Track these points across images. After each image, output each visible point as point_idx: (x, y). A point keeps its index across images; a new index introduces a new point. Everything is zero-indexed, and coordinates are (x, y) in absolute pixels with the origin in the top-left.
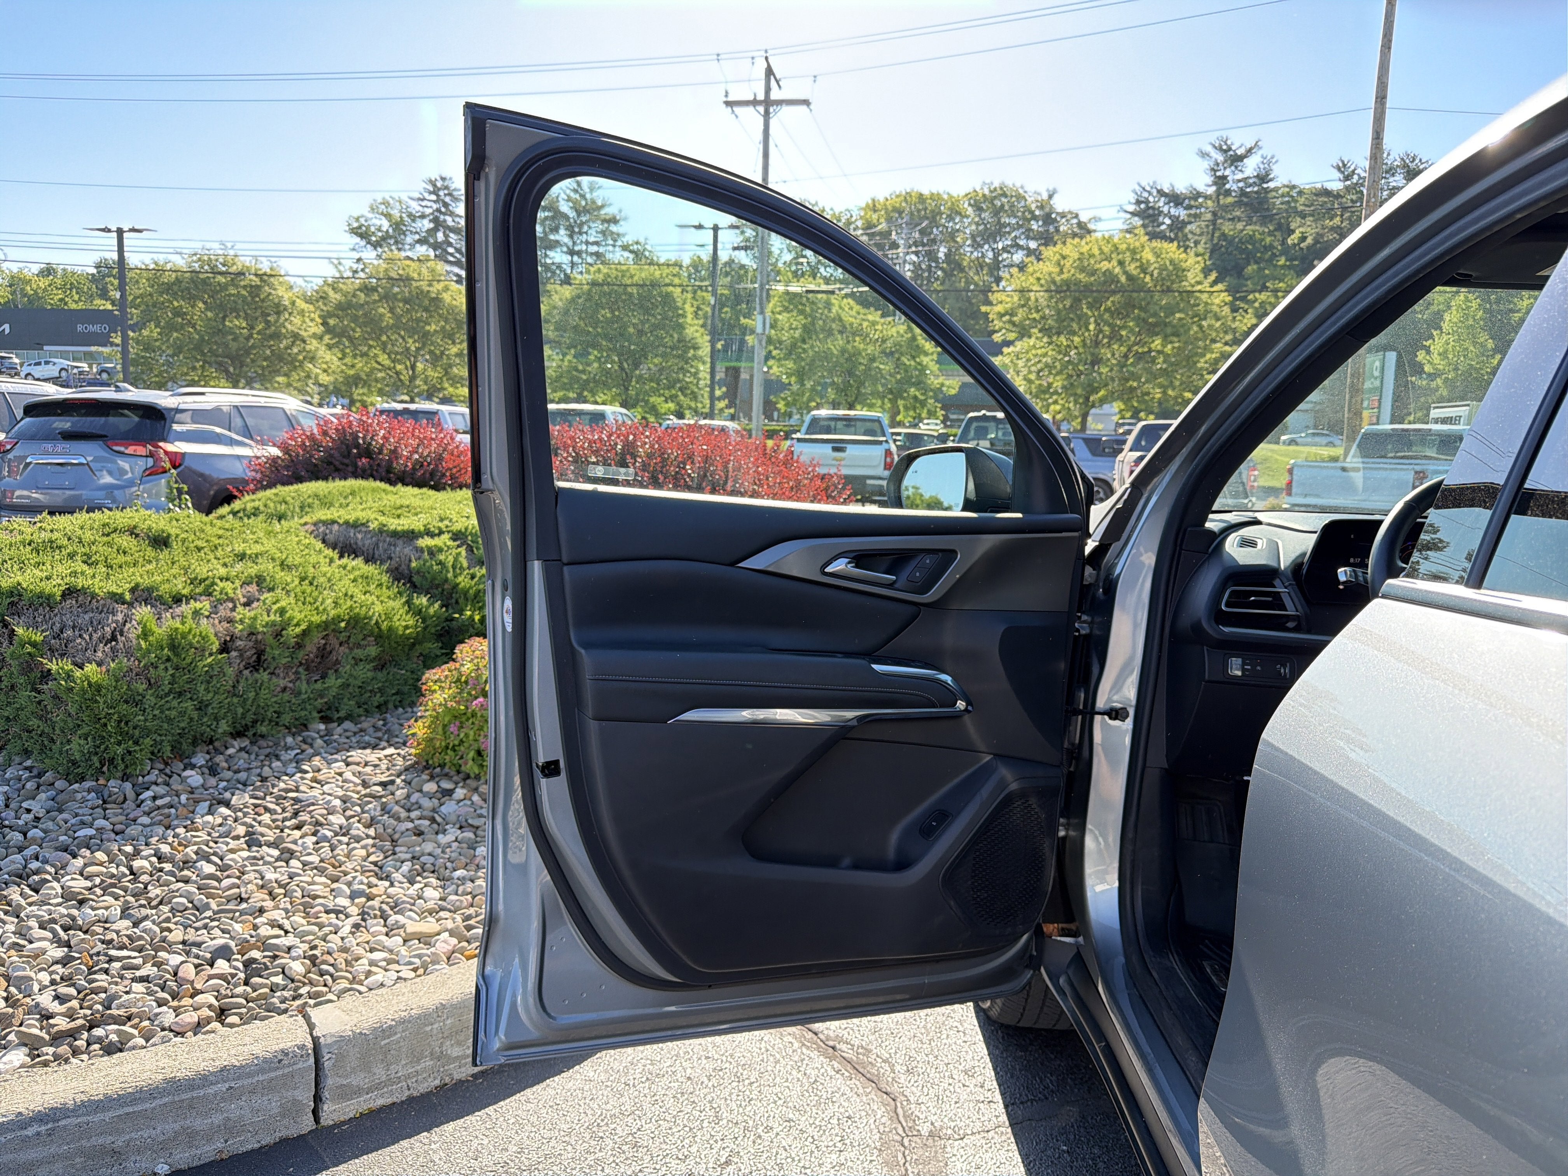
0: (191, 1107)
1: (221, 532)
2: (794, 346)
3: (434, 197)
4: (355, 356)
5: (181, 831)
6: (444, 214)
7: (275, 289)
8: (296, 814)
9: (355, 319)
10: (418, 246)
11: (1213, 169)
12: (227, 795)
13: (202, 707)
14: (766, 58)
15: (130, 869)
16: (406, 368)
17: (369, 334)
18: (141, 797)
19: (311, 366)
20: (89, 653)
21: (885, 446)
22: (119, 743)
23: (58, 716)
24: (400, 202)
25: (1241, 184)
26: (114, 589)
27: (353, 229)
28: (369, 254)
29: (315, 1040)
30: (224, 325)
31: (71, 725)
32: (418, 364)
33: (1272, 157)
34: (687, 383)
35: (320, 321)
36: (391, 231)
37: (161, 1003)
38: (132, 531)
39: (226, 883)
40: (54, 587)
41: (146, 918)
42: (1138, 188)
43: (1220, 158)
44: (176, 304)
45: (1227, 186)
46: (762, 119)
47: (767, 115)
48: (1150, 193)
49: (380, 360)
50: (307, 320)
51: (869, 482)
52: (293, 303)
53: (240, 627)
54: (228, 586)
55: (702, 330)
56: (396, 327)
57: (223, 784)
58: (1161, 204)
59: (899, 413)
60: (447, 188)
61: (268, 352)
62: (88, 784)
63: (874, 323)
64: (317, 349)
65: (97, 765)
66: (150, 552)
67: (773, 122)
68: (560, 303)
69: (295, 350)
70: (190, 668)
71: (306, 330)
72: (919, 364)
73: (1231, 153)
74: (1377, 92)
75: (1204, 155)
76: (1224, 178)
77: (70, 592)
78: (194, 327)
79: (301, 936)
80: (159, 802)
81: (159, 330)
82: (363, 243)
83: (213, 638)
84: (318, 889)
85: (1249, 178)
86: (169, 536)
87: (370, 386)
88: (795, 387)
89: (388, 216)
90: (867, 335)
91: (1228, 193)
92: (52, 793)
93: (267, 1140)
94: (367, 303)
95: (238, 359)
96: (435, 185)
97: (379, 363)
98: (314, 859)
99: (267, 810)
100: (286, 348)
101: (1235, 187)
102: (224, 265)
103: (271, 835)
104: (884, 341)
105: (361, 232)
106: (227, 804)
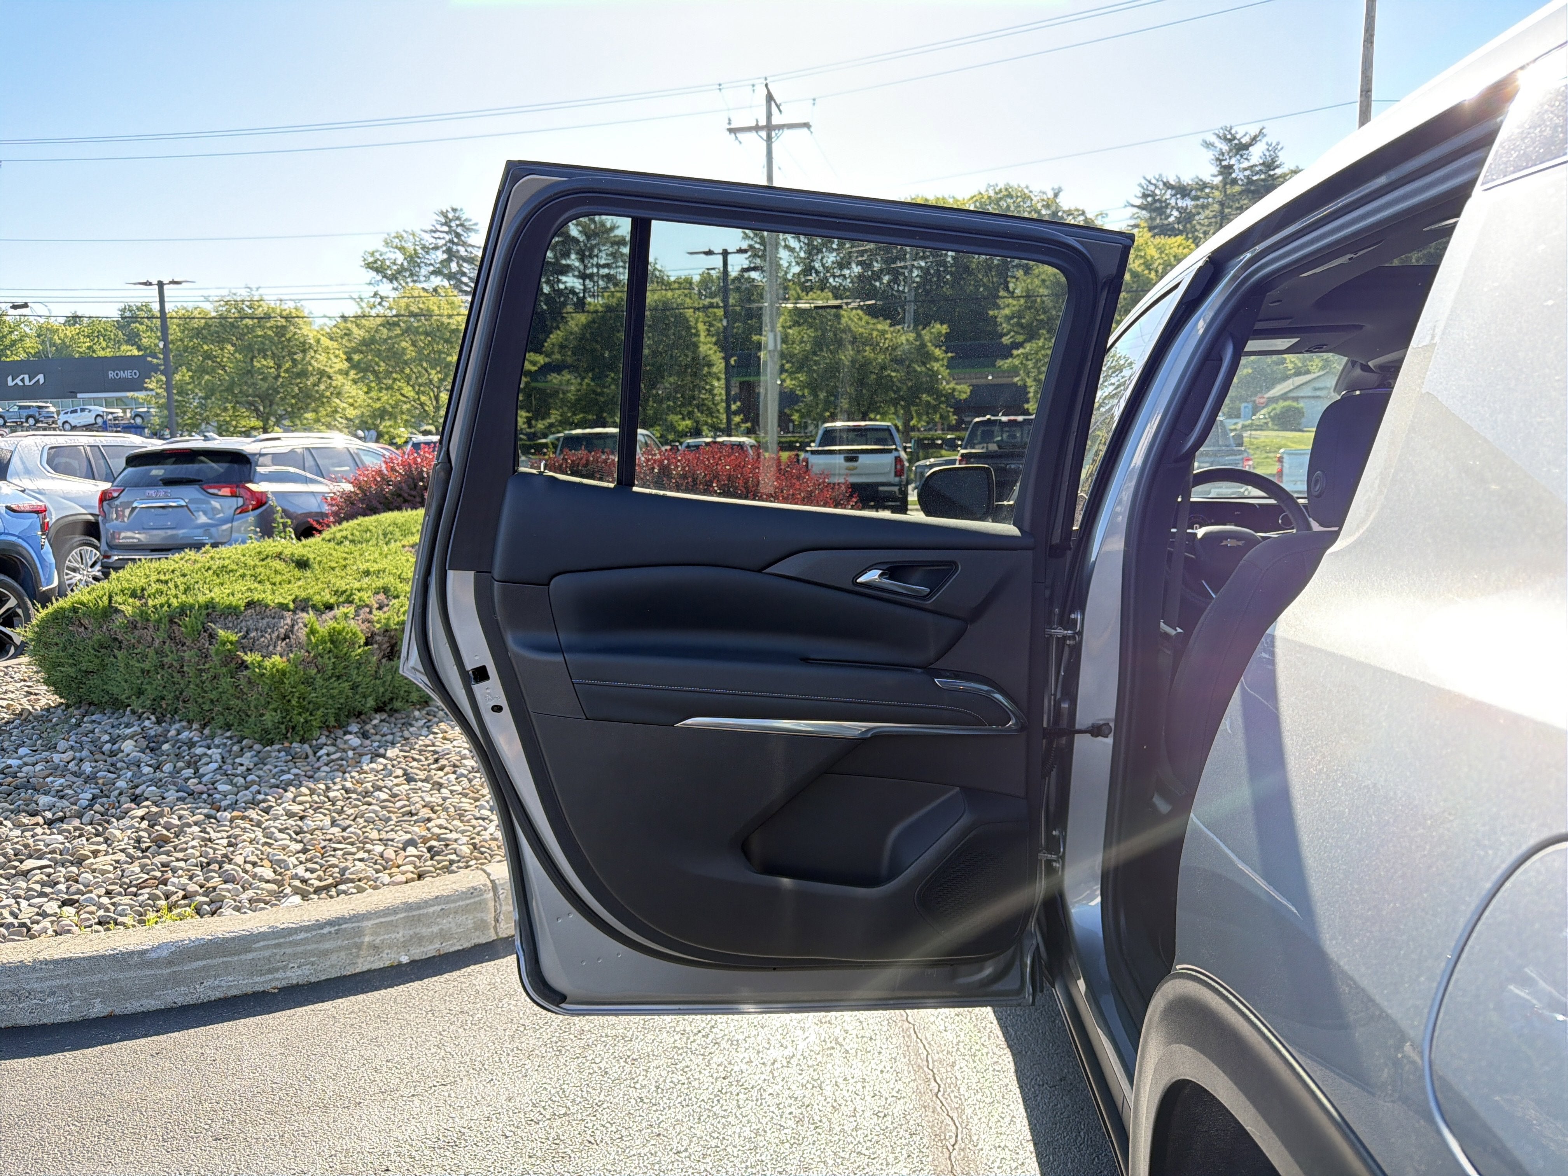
0: (419, 920)
1: (345, 555)
2: (806, 358)
3: (446, 229)
4: (380, 390)
5: (354, 774)
6: (457, 244)
7: (300, 329)
8: (436, 761)
9: (378, 353)
10: (432, 277)
11: (1218, 159)
12: (382, 751)
13: (354, 687)
14: (766, 85)
15: (328, 797)
16: (430, 398)
17: (394, 367)
18: (319, 754)
19: (337, 401)
20: (271, 648)
21: (895, 454)
22: (300, 714)
23: (252, 696)
24: (414, 235)
25: (1247, 173)
26: (281, 600)
27: (368, 264)
28: (386, 288)
29: (492, 881)
30: (253, 366)
31: (263, 702)
32: (442, 395)
33: (1278, 144)
34: (703, 400)
35: (344, 357)
36: (405, 264)
37: (377, 871)
38: (279, 556)
39: (399, 804)
40: (239, 600)
41: (349, 826)
42: (1144, 182)
43: (1225, 147)
44: (206, 347)
45: (1234, 175)
46: (764, 144)
47: (769, 138)
48: (1156, 186)
49: (404, 392)
50: (332, 356)
51: (881, 488)
52: (318, 341)
53: (378, 626)
54: (364, 595)
55: (715, 348)
56: (419, 360)
57: (377, 744)
58: (1168, 196)
59: (912, 419)
60: (458, 218)
61: (296, 390)
62: (277, 747)
63: (883, 333)
64: (343, 385)
65: (284, 731)
66: (297, 573)
67: (775, 146)
68: (576, 329)
69: (322, 387)
70: (346, 657)
71: (331, 367)
72: (929, 370)
73: (1236, 142)
74: (1362, 86)
75: (1208, 145)
76: (1230, 167)
77: (250, 604)
78: (224, 369)
79: (463, 832)
80: (333, 757)
81: (190, 374)
82: (379, 277)
83: (360, 634)
84: (467, 807)
85: (1255, 166)
86: (308, 559)
87: (396, 418)
88: (809, 398)
89: (402, 249)
90: (878, 344)
91: (1234, 182)
92: (253, 753)
93: (467, 945)
94: (390, 338)
95: (267, 398)
96: (446, 217)
97: (403, 395)
98: (458, 788)
99: (414, 759)
100: (314, 385)
101: (1241, 176)
102: (250, 308)
103: (422, 775)
104: (894, 349)
105: (377, 267)
106: (383, 756)
